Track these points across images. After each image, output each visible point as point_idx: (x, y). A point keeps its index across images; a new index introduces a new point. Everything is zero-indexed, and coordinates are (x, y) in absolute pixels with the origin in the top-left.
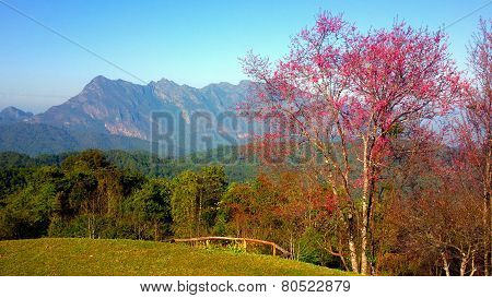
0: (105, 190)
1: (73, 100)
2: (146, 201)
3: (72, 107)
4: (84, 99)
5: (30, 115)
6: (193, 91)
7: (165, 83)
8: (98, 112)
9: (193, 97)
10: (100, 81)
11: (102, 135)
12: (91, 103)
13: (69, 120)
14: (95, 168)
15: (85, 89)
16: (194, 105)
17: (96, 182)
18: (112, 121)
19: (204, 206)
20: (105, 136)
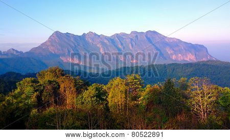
0: (65, 91)
2: (92, 97)
5: (21, 53)
6: (106, 38)
7: (91, 34)
8: (56, 50)
9: (106, 41)
10: (57, 34)
11: (59, 62)
12: (53, 46)
14: (58, 77)
16: (106, 45)
17: (59, 86)
18: (64, 55)
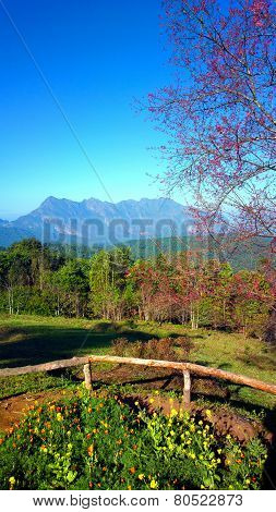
2: (70, 275)
5: (6, 222)
7: (93, 200)
9: (111, 210)
12: (46, 214)
16: (111, 214)
19: (116, 278)
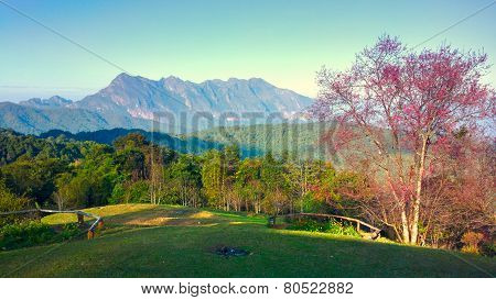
1: (103, 91)
2: (182, 171)
3: (102, 96)
4: (111, 91)
5: (70, 102)
6: (194, 85)
7: (172, 79)
8: (122, 100)
9: (193, 90)
10: (124, 77)
12: (117, 94)
13: (100, 106)
15: (113, 82)
18: (132, 108)
20: (127, 118)
